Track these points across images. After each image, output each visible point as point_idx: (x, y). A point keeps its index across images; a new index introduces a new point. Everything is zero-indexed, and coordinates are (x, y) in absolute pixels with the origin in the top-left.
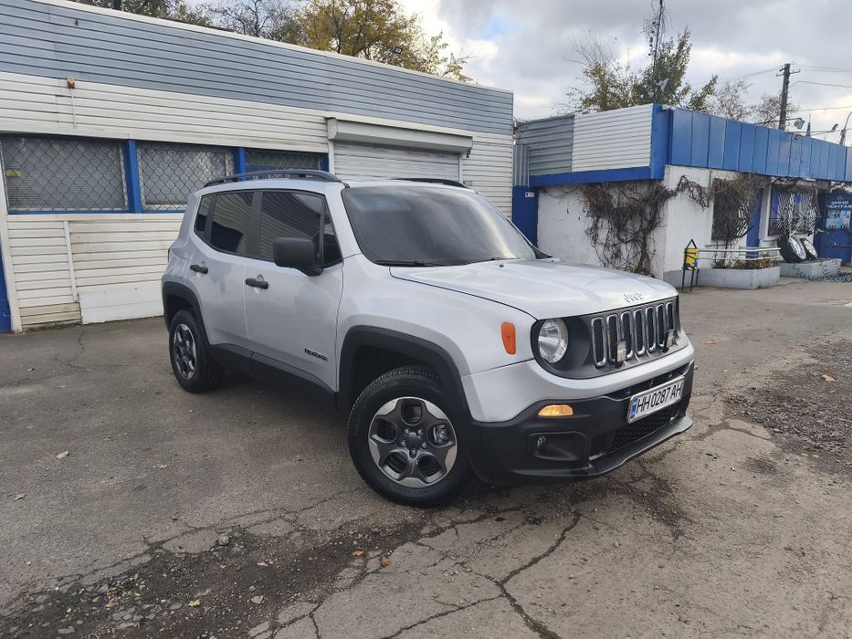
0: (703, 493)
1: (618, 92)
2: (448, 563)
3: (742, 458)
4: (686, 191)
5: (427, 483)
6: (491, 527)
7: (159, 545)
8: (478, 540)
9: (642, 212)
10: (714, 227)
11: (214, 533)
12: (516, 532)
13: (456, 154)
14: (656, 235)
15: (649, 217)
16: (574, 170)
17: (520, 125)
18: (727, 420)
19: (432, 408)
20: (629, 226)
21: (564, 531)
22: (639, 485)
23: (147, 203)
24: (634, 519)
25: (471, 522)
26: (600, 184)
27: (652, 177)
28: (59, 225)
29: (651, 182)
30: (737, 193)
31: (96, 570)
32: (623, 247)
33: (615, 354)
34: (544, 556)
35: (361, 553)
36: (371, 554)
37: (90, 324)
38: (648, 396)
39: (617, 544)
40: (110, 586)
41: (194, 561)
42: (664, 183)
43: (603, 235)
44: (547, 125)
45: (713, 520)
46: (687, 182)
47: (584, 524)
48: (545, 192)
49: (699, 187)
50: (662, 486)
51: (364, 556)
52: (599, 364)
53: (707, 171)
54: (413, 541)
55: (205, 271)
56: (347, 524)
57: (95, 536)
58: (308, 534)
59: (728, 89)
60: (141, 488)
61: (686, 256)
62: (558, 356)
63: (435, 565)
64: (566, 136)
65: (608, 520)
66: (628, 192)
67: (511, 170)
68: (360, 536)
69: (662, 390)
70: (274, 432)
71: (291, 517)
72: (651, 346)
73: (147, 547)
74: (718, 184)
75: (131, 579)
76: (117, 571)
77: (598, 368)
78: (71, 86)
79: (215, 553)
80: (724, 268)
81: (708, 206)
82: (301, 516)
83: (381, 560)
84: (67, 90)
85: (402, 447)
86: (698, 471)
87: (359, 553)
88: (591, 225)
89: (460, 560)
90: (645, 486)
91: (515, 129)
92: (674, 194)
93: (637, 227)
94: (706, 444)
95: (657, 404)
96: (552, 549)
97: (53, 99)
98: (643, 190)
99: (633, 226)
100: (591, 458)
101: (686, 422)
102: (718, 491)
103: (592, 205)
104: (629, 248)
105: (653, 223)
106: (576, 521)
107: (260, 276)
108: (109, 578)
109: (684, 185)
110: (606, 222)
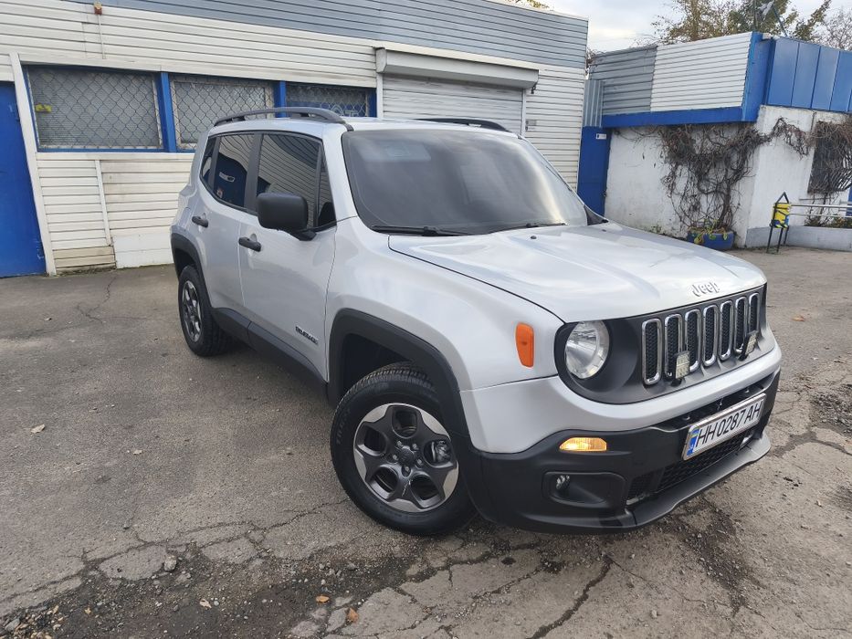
0: (777, 539)
1: (712, 20)
2: (431, 625)
3: (831, 487)
4: (783, 136)
5: (422, 508)
6: (496, 572)
7: (95, 564)
8: (475, 591)
9: (727, 160)
10: (811, 178)
11: (164, 553)
12: (525, 583)
13: (520, 89)
14: (741, 186)
15: (735, 166)
16: (653, 110)
17: (595, 57)
18: (813, 429)
19: (428, 419)
20: (711, 175)
21: (588, 586)
22: (693, 520)
23: (182, 142)
24: (681, 573)
25: (472, 562)
26: (682, 126)
27: (743, 120)
28: (90, 164)
29: (741, 125)
30: (843, 139)
31: (15, 595)
32: (703, 199)
33: (672, 368)
34: (558, 624)
35: (327, 598)
36: (339, 601)
37: (125, 269)
38: (713, 424)
39: (654, 613)
40: (22, 620)
41: (129, 592)
42: (757, 127)
43: (681, 183)
44: (626, 57)
45: (788, 585)
46: (785, 126)
47: (614, 578)
48: (619, 133)
49: (799, 132)
50: (724, 523)
51: (329, 603)
52: (648, 381)
53: (811, 113)
54: (395, 586)
55: (205, 225)
56: (321, 552)
57: (32, 544)
58: (271, 562)
59: (841, 17)
60: (105, 480)
61: (775, 211)
62: (592, 370)
63: (413, 627)
64: (646, 70)
65: (648, 573)
66: (713, 136)
67: (582, 109)
68: (331, 572)
69: (733, 415)
70: (270, 413)
71: (256, 536)
72: (724, 352)
73: (82, 566)
74: (821, 128)
75: (49, 613)
76: (37, 599)
77: (647, 386)
78: (98, 12)
79: (155, 582)
80: (820, 225)
81: (807, 154)
82: (269, 536)
83: (348, 612)
84: (94, 16)
85: (394, 461)
86: (772, 503)
87: (323, 599)
88: (668, 172)
89: (446, 623)
90: (701, 521)
91: (589, 62)
92: (768, 139)
93: (721, 176)
94: (785, 465)
95: (726, 432)
96: (568, 615)
97: (79, 26)
98: (731, 135)
99: (716, 175)
100: (629, 502)
101: (763, 445)
102: (798, 538)
103: (671, 150)
104: (710, 199)
105: (740, 173)
106: (605, 571)
107: (254, 235)
108: (24, 609)
109: (781, 129)
110: (685, 170)
